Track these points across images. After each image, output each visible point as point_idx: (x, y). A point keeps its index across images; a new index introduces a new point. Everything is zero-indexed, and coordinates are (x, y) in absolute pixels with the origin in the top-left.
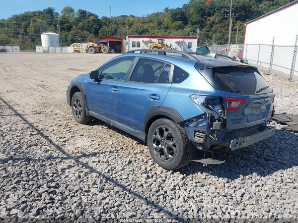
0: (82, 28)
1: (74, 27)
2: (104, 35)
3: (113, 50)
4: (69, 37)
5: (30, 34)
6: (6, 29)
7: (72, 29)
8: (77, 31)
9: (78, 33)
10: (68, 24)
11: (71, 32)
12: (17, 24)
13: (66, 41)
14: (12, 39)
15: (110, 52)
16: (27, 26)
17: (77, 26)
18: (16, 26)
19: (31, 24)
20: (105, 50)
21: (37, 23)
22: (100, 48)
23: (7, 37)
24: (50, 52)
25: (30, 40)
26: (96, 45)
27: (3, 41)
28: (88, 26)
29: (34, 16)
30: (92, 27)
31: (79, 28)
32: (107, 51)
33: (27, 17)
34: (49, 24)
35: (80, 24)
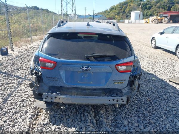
0: (159, 7)
1: (154, 7)
2: (174, 11)
3: (171, 21)
4: (149, 13)
5: (126, 13)
6: (115, 11)
7: (152, 8)
8: (155, 9)
9: (155, 10)
10: (150, 5)
11: (151, 10)
12: (120, 8)
13: (147, 16)
14: (117, 16)
15: (169, 22)
16: (125, 8)
17: (155, 6)
18: (120, 9)
19: (128, 7)
20: (165, 21)
21: (131, 6)
22: (162, 20)
23: (114, 15)
24: (132, 23)
25: (126, 16)
26: (159, 18)
27: (112, 17)
28: (164, 5)
29: (131, 2)
30: (166, 6)
31: (157, 7)
32: (167, 22)
33: (126, 3)
34: (138, 6)
35: (158, 4)
